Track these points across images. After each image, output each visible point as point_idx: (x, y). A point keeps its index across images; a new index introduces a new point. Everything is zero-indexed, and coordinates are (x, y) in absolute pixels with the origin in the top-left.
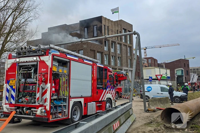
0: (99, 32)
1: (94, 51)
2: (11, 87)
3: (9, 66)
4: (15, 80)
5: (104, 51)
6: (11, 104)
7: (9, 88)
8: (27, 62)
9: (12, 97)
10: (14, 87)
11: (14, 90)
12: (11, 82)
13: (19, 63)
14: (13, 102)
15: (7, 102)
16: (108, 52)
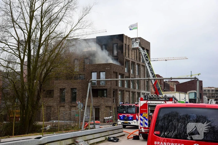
0: (119, 51)
1: (116, 73)
2: (145, 118)
3: (141, 105)
4: (147, 113)
5: (125, 72)
6: (145, 128)
7: (142, 118)
8: (156, 103)
9: (146, 123)
10: (146, 118)
11: (146, 119)
12: (144, 114)
13: (149, 104)
14: (147, 127)
15: (141, 126)
16: (128, 74)
